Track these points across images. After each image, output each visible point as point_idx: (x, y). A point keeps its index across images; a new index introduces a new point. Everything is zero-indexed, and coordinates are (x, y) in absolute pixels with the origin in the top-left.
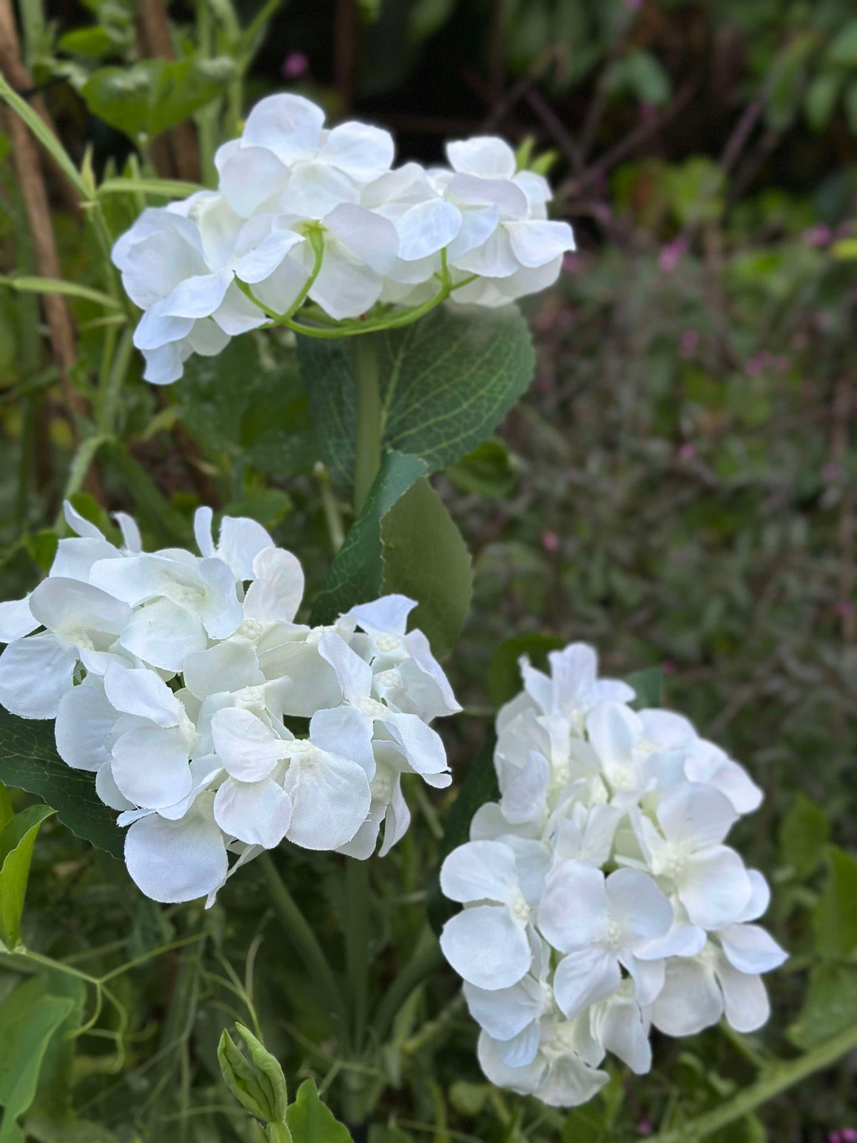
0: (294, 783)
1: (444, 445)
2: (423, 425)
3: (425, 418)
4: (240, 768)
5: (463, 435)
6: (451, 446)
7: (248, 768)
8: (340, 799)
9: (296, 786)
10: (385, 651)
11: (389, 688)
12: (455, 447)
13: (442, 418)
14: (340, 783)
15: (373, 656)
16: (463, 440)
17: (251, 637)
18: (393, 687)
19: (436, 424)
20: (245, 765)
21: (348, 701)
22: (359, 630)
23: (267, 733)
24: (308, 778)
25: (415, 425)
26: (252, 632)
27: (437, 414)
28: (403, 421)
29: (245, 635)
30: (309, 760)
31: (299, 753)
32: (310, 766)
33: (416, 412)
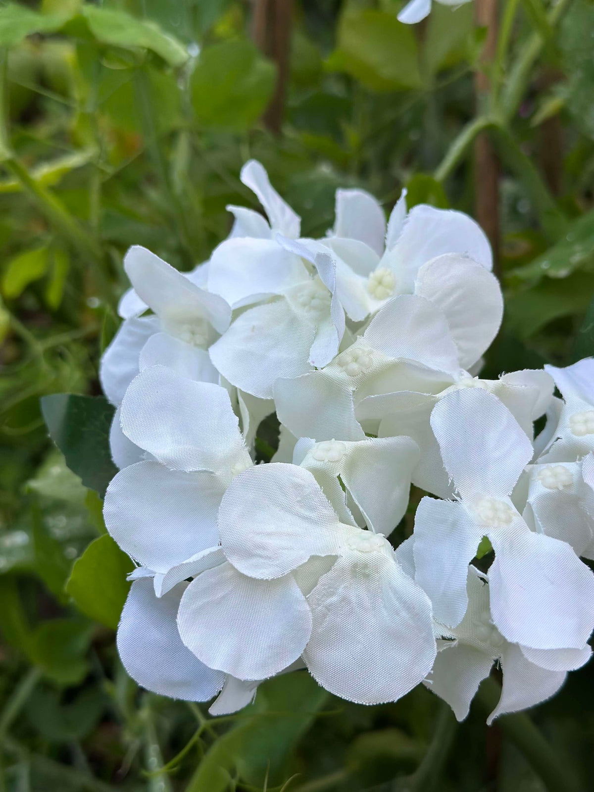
0: (332, 594)
4: (247, 553)
7: (261, 556)
8: (394, 636)
9: (334, 599)
10: (579, 434)
11: (547, 490)
14: (398, 614)
15: (559, 436)
17: (351, 374)
18: (555, 491)
20: (259, 552)
21: (458, 495)
22: (557, 394)
23: (329, 512)
24: (356, 592)
26: (355, 366)
29: (344, 368)
30: (365, 566)
31: (356, 553)
32: (367, 576)
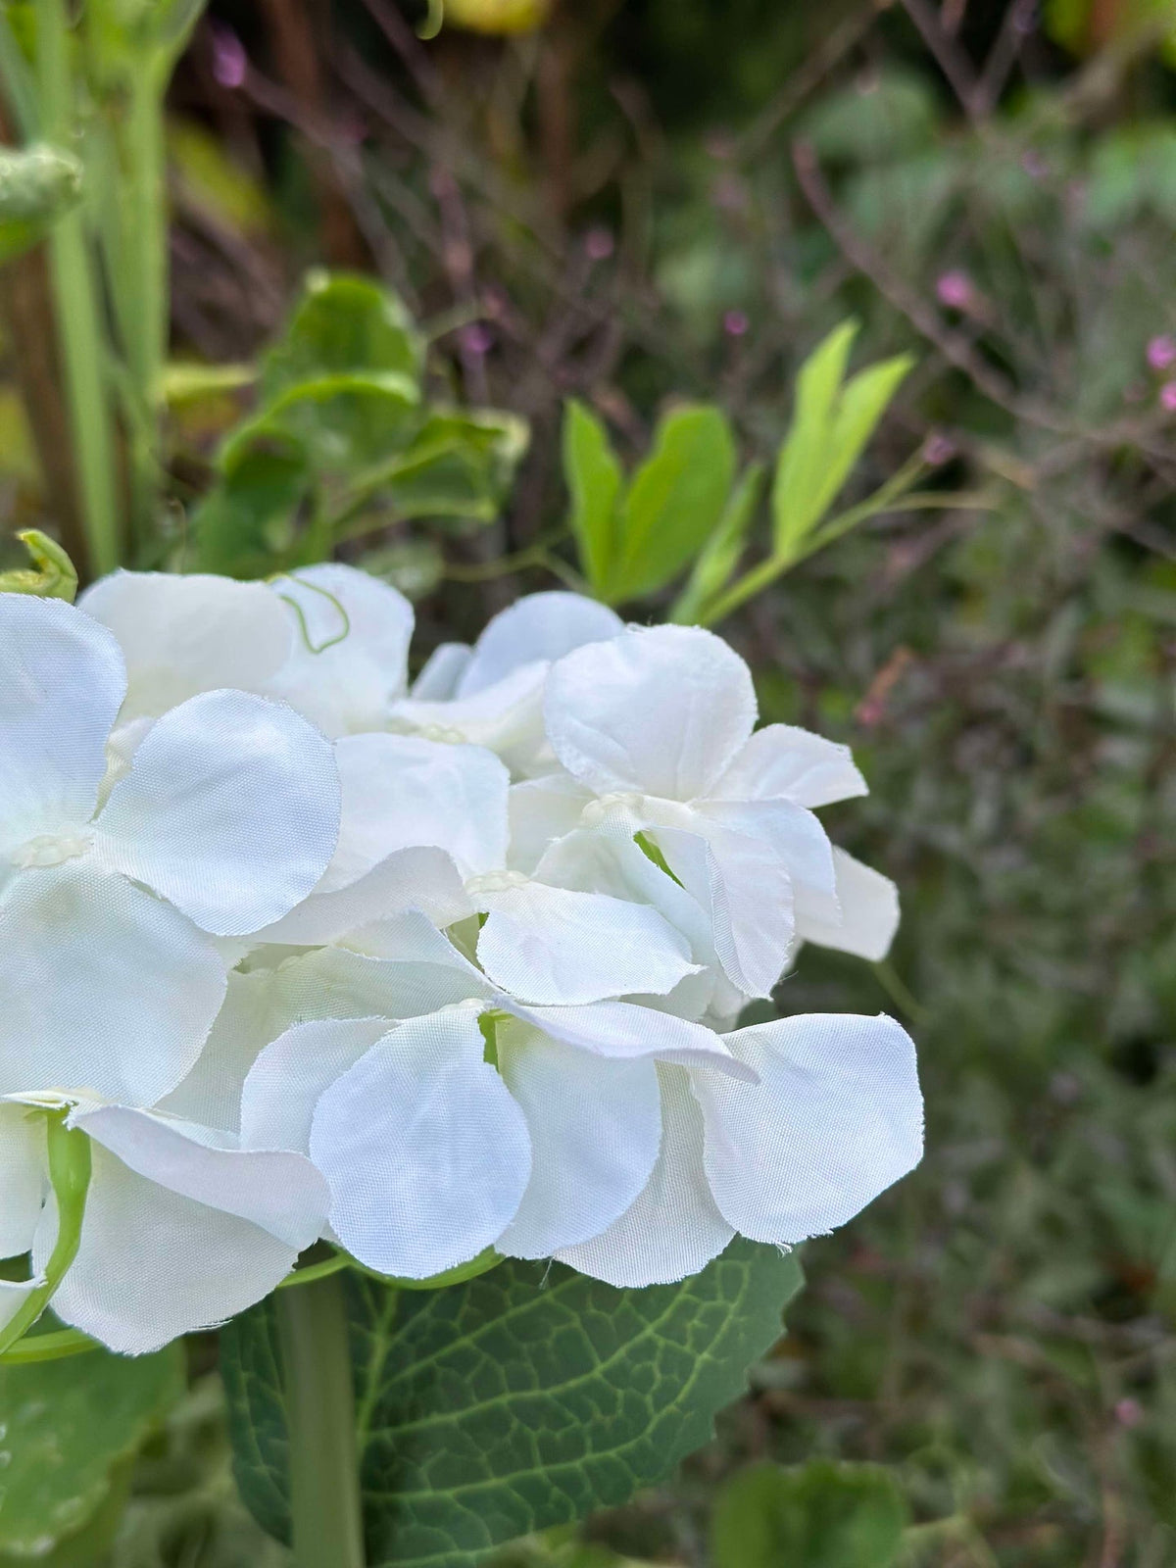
1: (540, 1471)
2: (478, 1407)
3: (487, 1387)
5: (591, 1457)
6: (558, 1480)
12: (570, 1483)
13: (534, 1394)
16: (589, 1468)
19: (518, 1408)
25: (460, 1402)
27: (520, 1382)
28: (426, 1379)
33: (464, 1361)
